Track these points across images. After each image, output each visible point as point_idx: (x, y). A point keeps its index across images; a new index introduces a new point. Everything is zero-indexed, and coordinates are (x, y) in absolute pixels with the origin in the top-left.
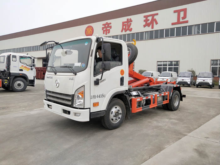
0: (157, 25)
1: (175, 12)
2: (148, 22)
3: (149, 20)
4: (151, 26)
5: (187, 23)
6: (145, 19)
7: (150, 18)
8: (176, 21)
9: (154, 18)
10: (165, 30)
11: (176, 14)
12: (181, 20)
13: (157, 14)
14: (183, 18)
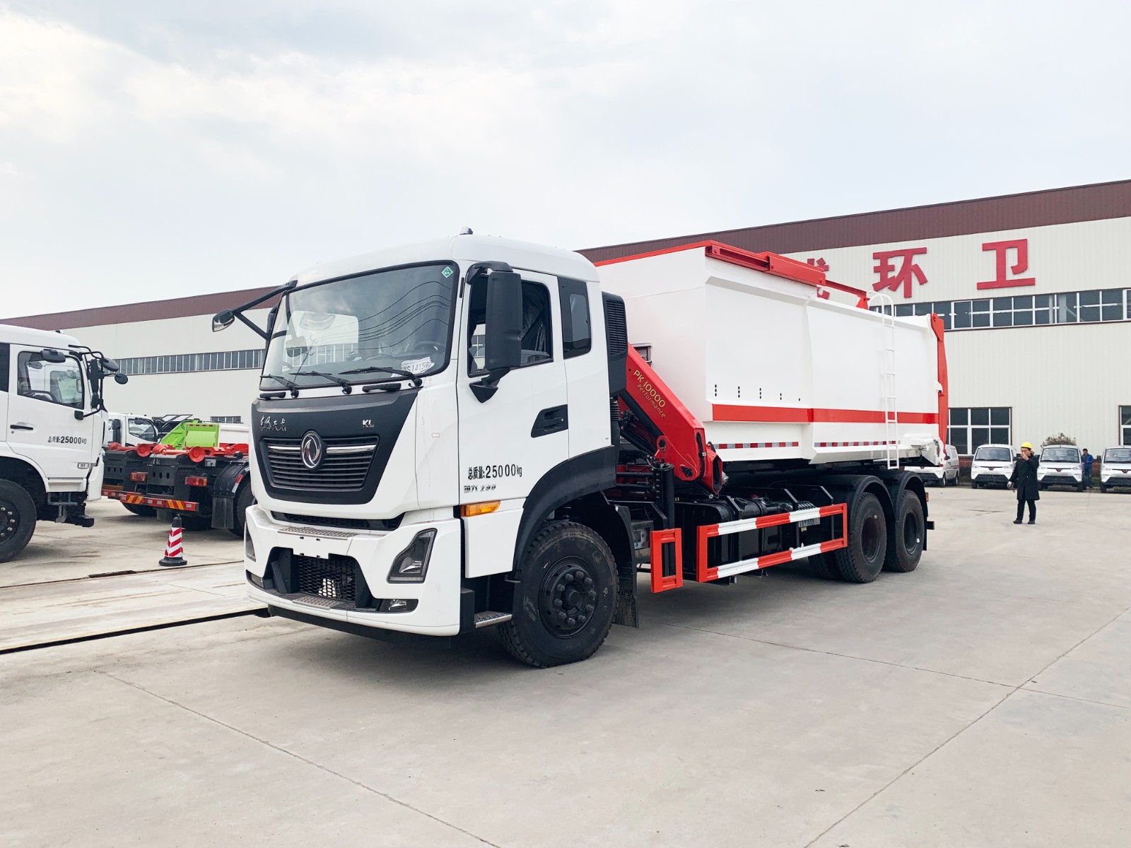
0: (925, 285)
1: (986, 247)
2: (890, 275)
3: (892, 268)
4: (901, 288)
5: (1032, 287)
6: (877, 263)
7: (898, 262)
8: (992, 277)
9: (913, 263)
10: (953, 304)
11: (992, 255)
12: (1010, 276)
13: (923, 251)
14: (1016, 270)
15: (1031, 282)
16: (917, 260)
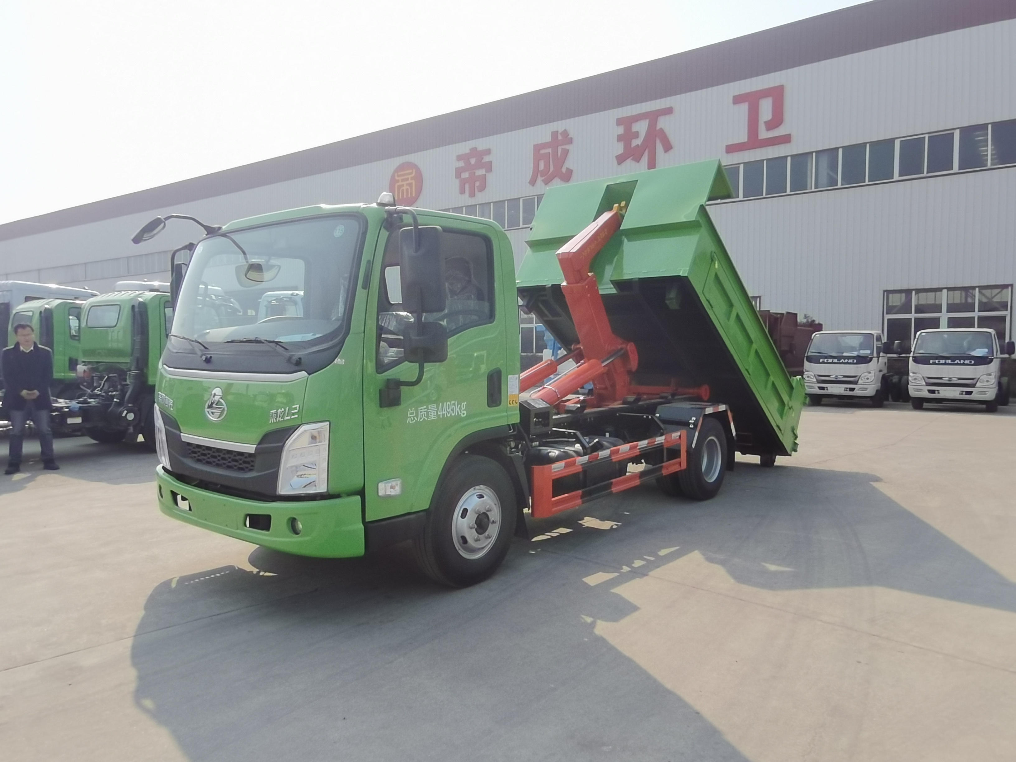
0: (671, 153)
1: (738, 100)
2: (636, 142)
3: (636, 135)
4: (645, 159)
5: (787, 146)
6: (621, 130)
7: (641, 127)
8: (743, 137)
9: (658, 128)
11: (744, 108)
12: (764, 134)
13: (669, 111)
14: (771, 125)
15: (786, 139)
16: (663, 123)
